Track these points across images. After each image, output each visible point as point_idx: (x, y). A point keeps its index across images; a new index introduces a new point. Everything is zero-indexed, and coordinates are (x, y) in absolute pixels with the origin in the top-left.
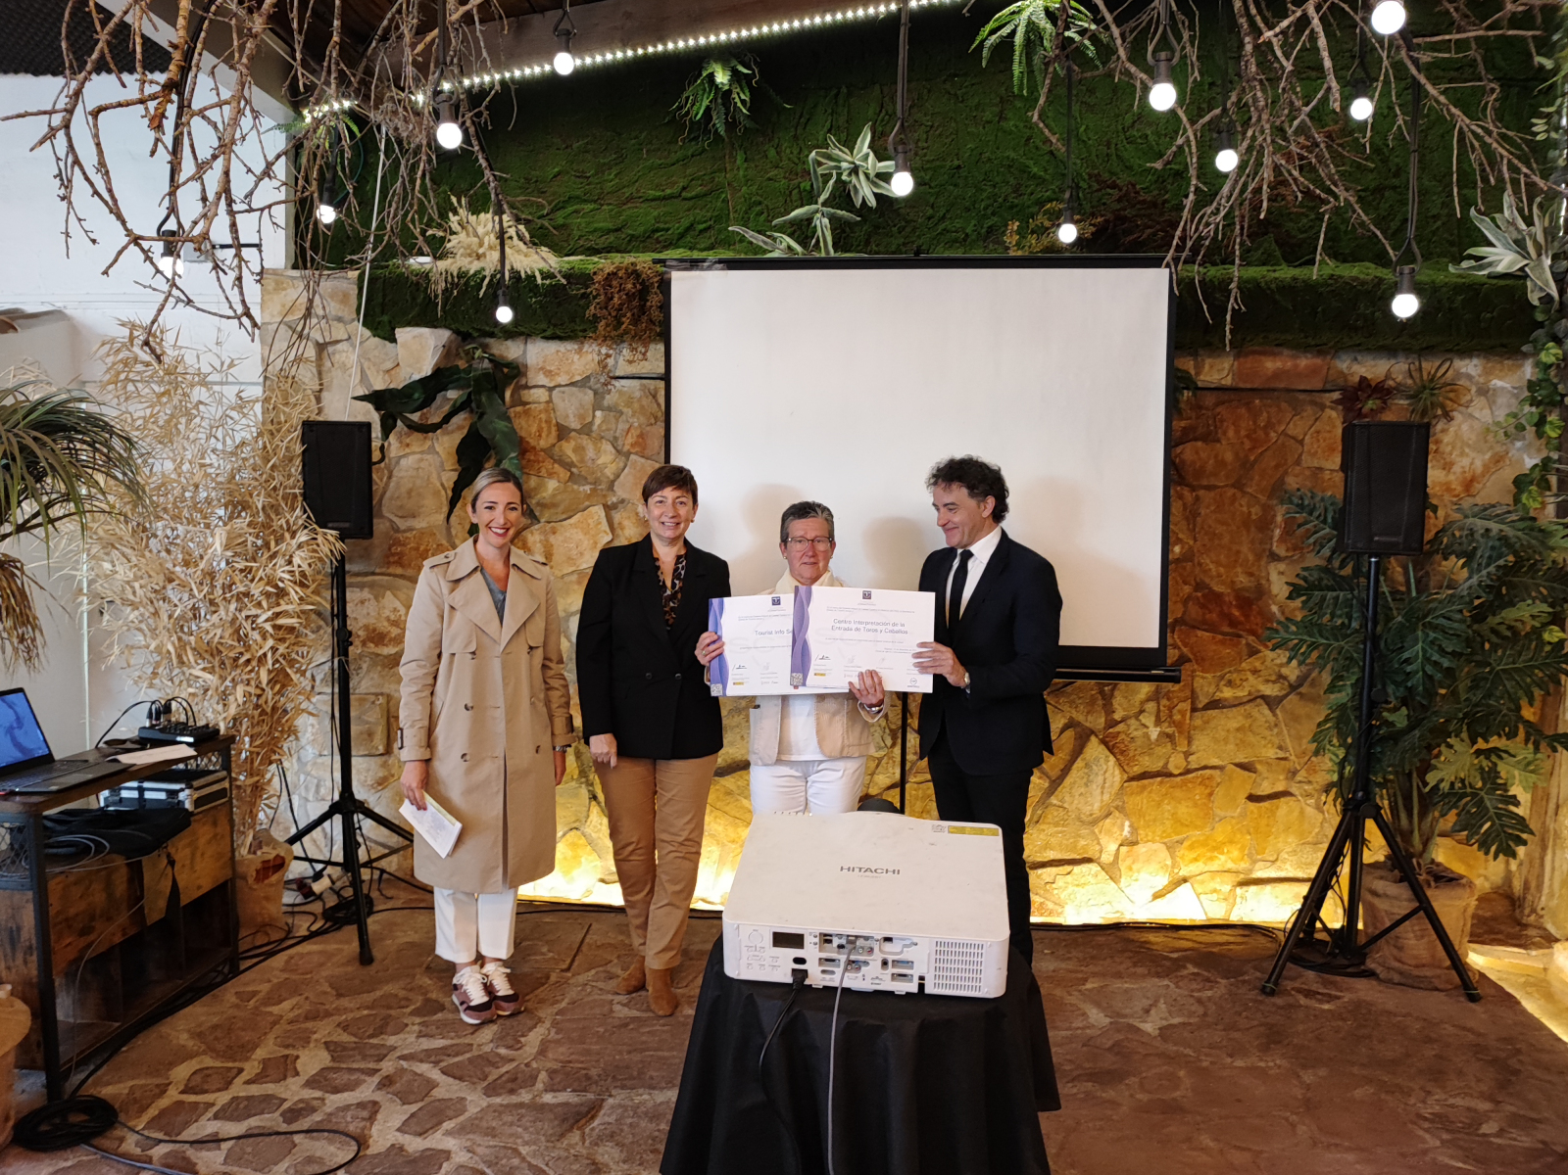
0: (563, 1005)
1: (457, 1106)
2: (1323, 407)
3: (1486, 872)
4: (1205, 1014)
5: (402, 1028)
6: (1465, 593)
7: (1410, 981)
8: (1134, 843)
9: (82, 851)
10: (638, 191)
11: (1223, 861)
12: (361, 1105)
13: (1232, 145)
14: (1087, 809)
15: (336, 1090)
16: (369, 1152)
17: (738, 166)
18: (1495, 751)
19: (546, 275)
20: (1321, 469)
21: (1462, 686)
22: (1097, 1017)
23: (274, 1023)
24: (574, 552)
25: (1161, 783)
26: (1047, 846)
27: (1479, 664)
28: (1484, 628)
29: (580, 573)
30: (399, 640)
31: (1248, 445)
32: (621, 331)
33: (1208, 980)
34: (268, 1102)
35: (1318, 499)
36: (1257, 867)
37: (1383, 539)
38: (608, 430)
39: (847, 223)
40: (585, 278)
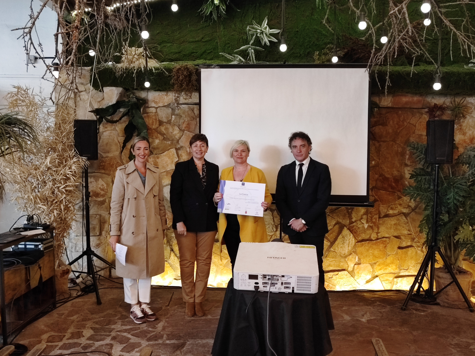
0: (168, 316)
1: (139, 345)
2: (422, 114)
4: (382, 316)
5: (115, 323)
6: (467, 176)
7: (451, 306)
8: (359, 264)
9: (12, 264)
10: (186, 39)
11: (390, 270)
12: (107, 345)
13: (386, 35)
15: (98, 341)
17: (221, 30)
19: (156, 69)
20: (422, 135)
21: (468, 208)
23: (72, 322)
24: (165, 165)
25: (369, 243)
26: (330, 265)
29: (167, 172)
31: (397, 127)
32: (182, 88)
33: (383, 306)
34: (76, 344)
35: (419, 145)
36: (401, 271)
37: (440, 158)
38: (177, 122)
39: (260, 51)
40: (169, 70)
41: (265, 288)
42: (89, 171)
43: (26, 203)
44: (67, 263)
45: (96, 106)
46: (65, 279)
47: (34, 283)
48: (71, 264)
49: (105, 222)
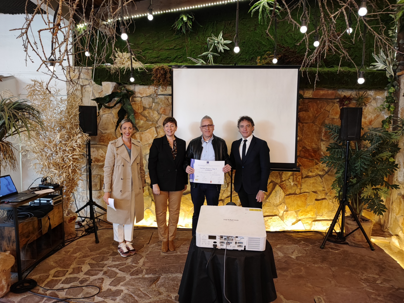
0: (148, 253)
1: (123, 279)
2: (334, 103)
3: (375, 218)
4: (307, 253)
5: (108, 259)
6: (370, 150)
7: (357, 246)
8: (287, 211)
9: (26, 216)
10: (163, 47)
11: (309, 215)
12: (99, 279)
14: (276, 203)
15: (92, 275)
16: (102, 291)
17: (189, 41)
18: (378, 189)
19: (141, 69)
20: (334, 118)
21: (370, 172)
22: (280, 254)
23: (75, 259)
24: (148, 139)
25: (294, 196)
27: (373, 167)
28: (375, 158)
29: (149, 144)
30: (103, 161)
31: (316, 112)
32: (160, 83)
33: (307, 245)
34: (75, 279)
35: (334, 126)
36: (317, 217)
37: (351, 136)
38: (156, 108)
39: (217, 56)
40: (150, 70)
41: (222, 246)
42: (91, 143)
43: (43, 168)
45: (97, 96)
46: (72, 224)
47: (45, 230)
48: (78, 211)
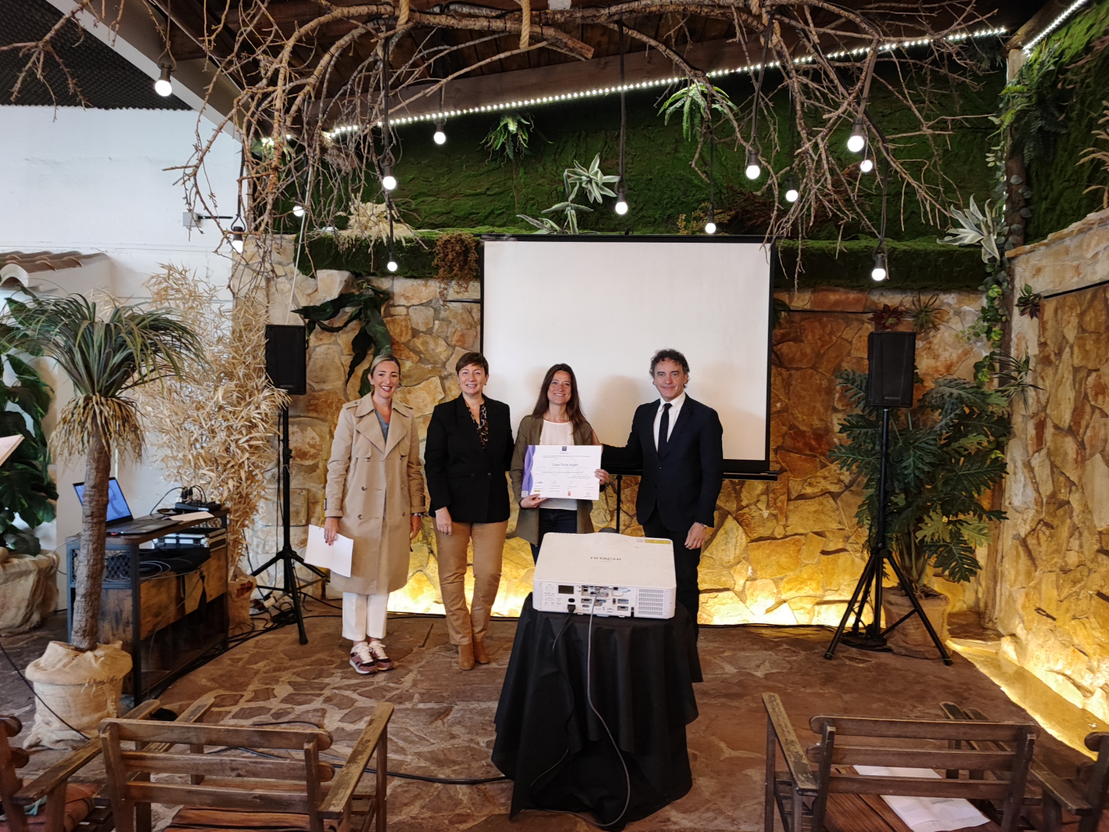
0: (423, 663)
1: (370, 710)
2: (863, 322)
3: (965, 597)
4: (791, 668)
5: (331, 675)
6: (939, 429)
7: (911, 654)
8: (754, 579)
10: (461, 190)
11: (808, 590)
12: (316, 710)
13: (796, 188)
14: (726, 559)
15: (300, 704)
17: (521, 176)
18: (961, 522)
19: (408, 240)
20: (861, 358)
21: (940, 484)
22: (730, 669)
23: (256, 673)
24: (421, 404)
25: (770, 543)
27: (949, 471)
29: (425, 417)
30: (315, 456)
31: (819, 343)
32: (453, 274)
33: (794, 652)
34: (262, 710)
35: (857, 376)
36: (827, 593)
37: (890, 398)
38: (442, 332)
39: (586, 213)
40: (431, 243)
41: (585, 609)
42: (291, 413)
43: (180, 467)
44: (249, 572)
45: (304, 303)
46: (245, 600)
47: (191, 605)
48: (255, 574)
49: (316, 503)
